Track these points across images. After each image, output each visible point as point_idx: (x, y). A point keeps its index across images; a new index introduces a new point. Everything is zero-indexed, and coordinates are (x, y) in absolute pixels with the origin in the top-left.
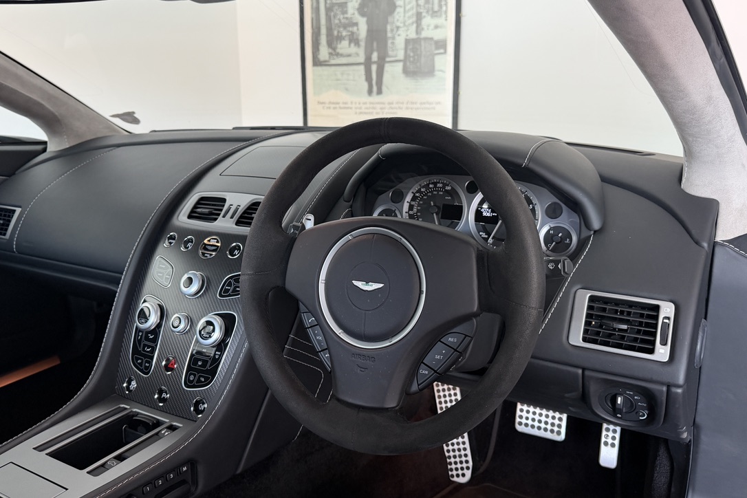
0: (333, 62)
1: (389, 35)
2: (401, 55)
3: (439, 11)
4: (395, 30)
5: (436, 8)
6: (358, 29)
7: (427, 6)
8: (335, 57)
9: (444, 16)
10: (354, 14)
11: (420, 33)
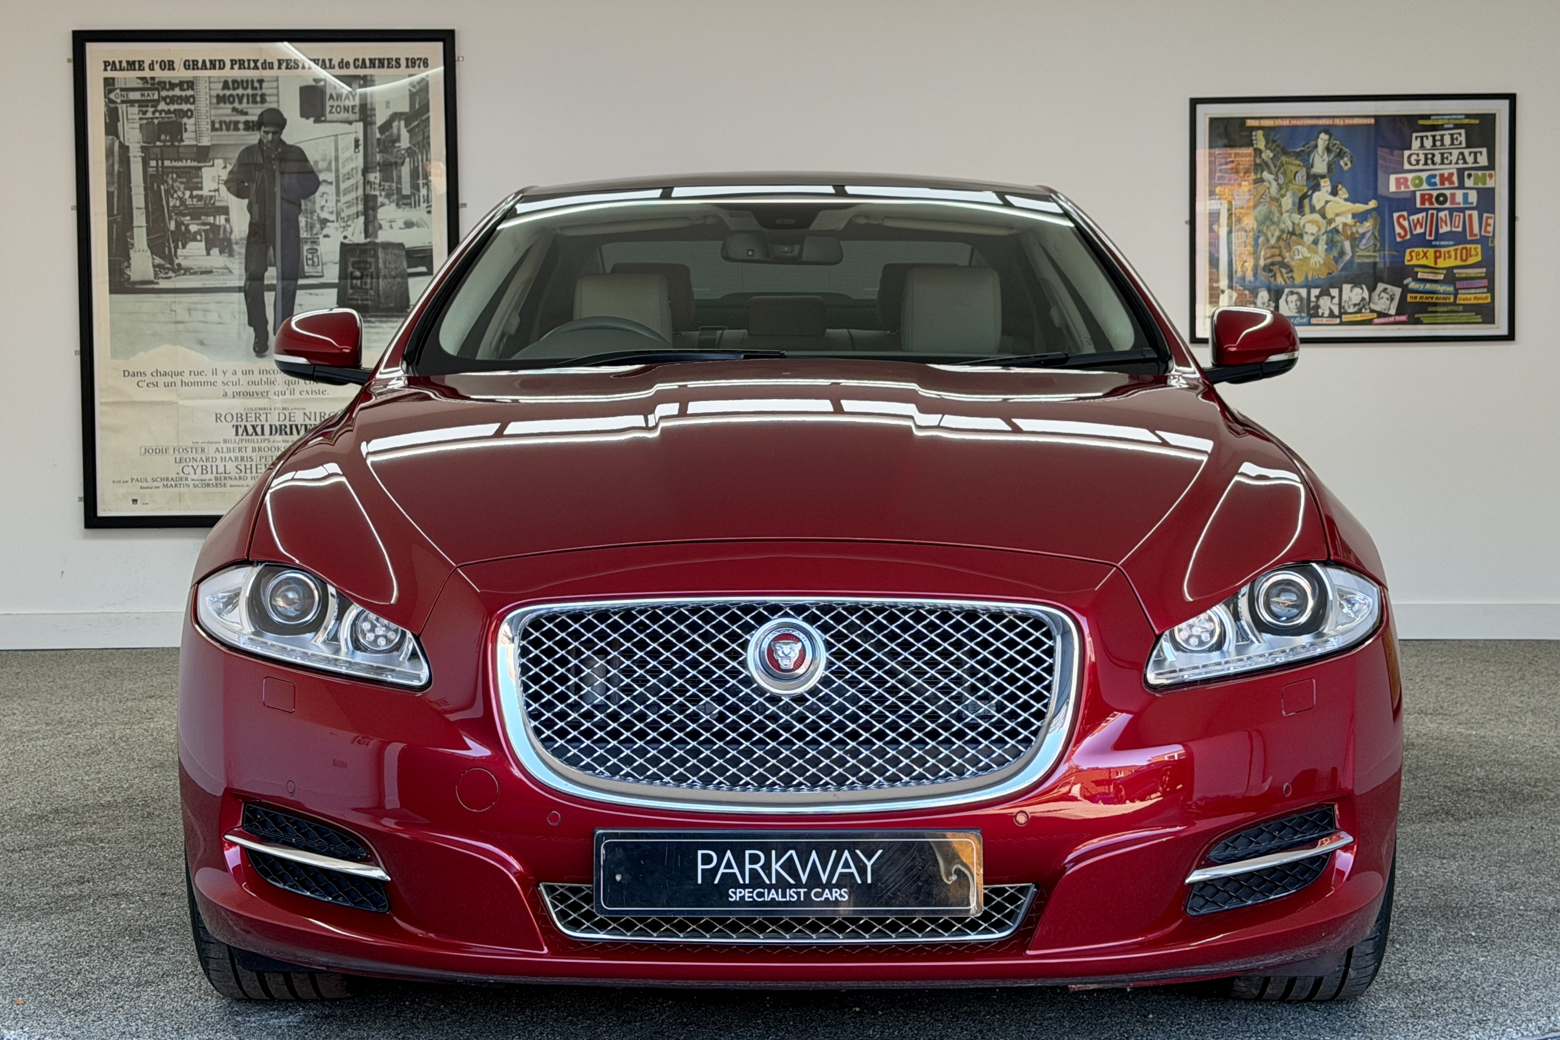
0: (163, 284)
1: (304, 234)
2: (332, 274)
3: (414, 195)
4: (318, 226)
5: (406, 190)
6: (227, 220)
7: (387, 184)
8: (171, 274)
9: (424, 205)
10: (217, 190)
11: (376, 237)
